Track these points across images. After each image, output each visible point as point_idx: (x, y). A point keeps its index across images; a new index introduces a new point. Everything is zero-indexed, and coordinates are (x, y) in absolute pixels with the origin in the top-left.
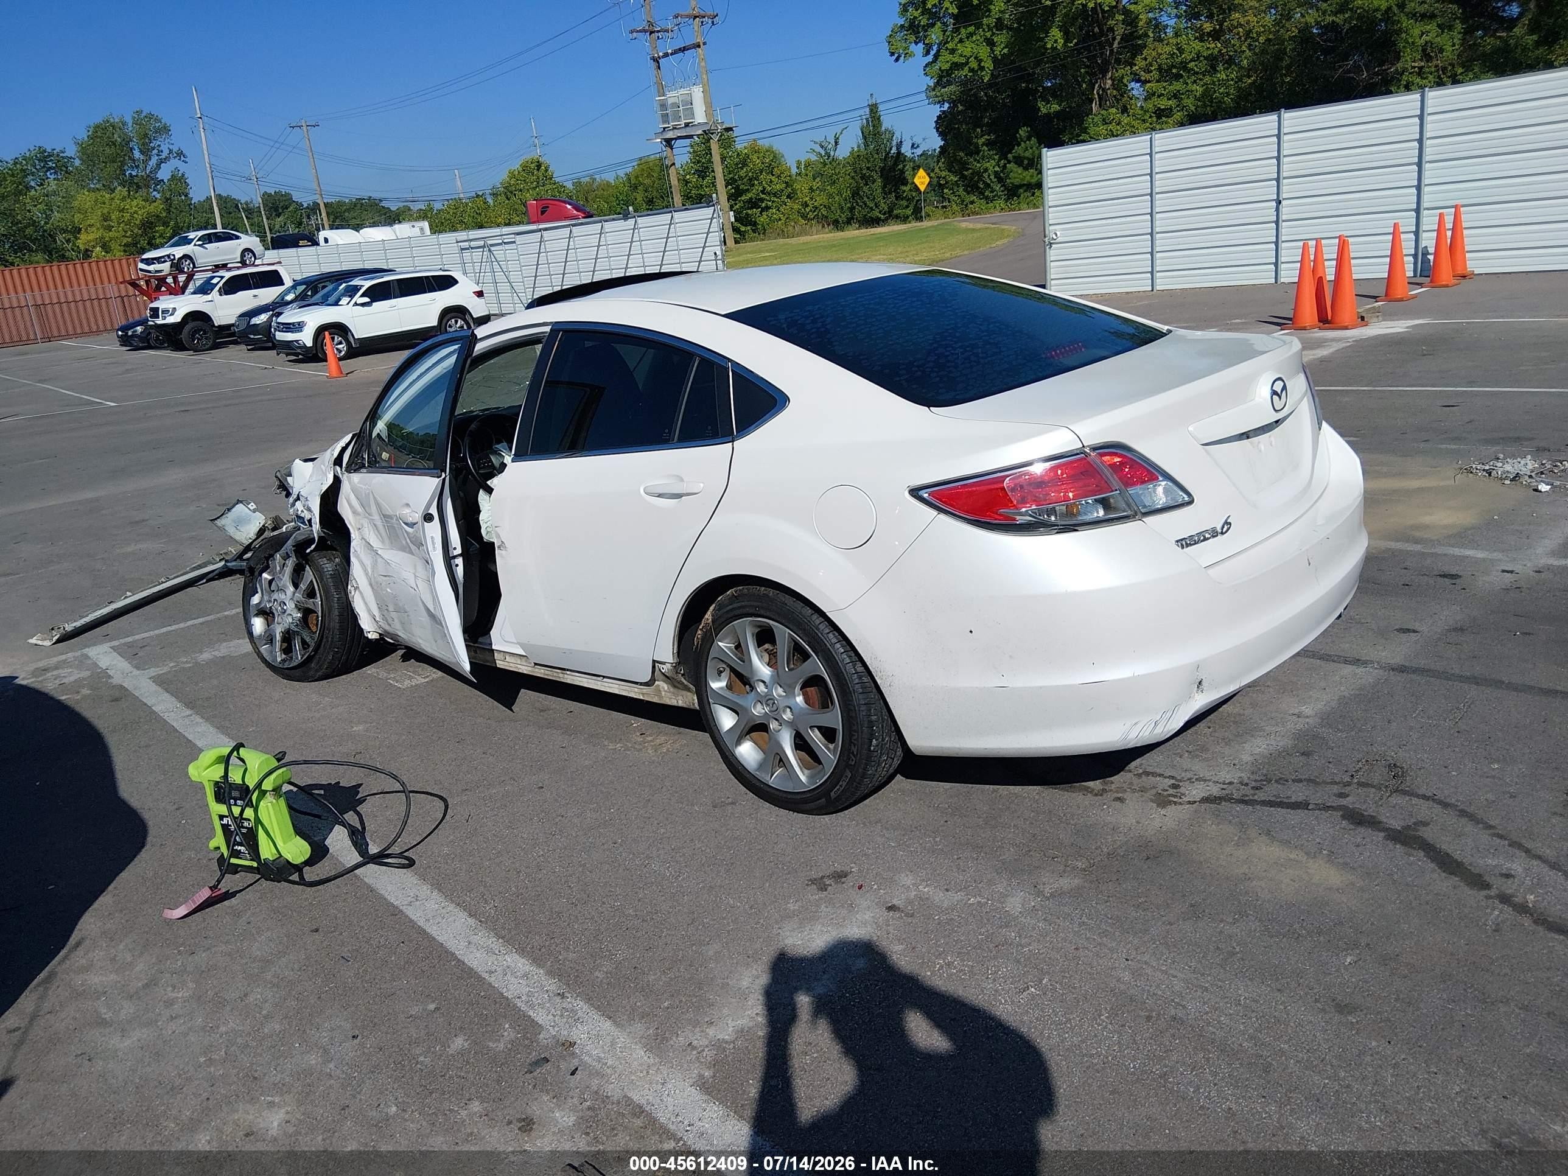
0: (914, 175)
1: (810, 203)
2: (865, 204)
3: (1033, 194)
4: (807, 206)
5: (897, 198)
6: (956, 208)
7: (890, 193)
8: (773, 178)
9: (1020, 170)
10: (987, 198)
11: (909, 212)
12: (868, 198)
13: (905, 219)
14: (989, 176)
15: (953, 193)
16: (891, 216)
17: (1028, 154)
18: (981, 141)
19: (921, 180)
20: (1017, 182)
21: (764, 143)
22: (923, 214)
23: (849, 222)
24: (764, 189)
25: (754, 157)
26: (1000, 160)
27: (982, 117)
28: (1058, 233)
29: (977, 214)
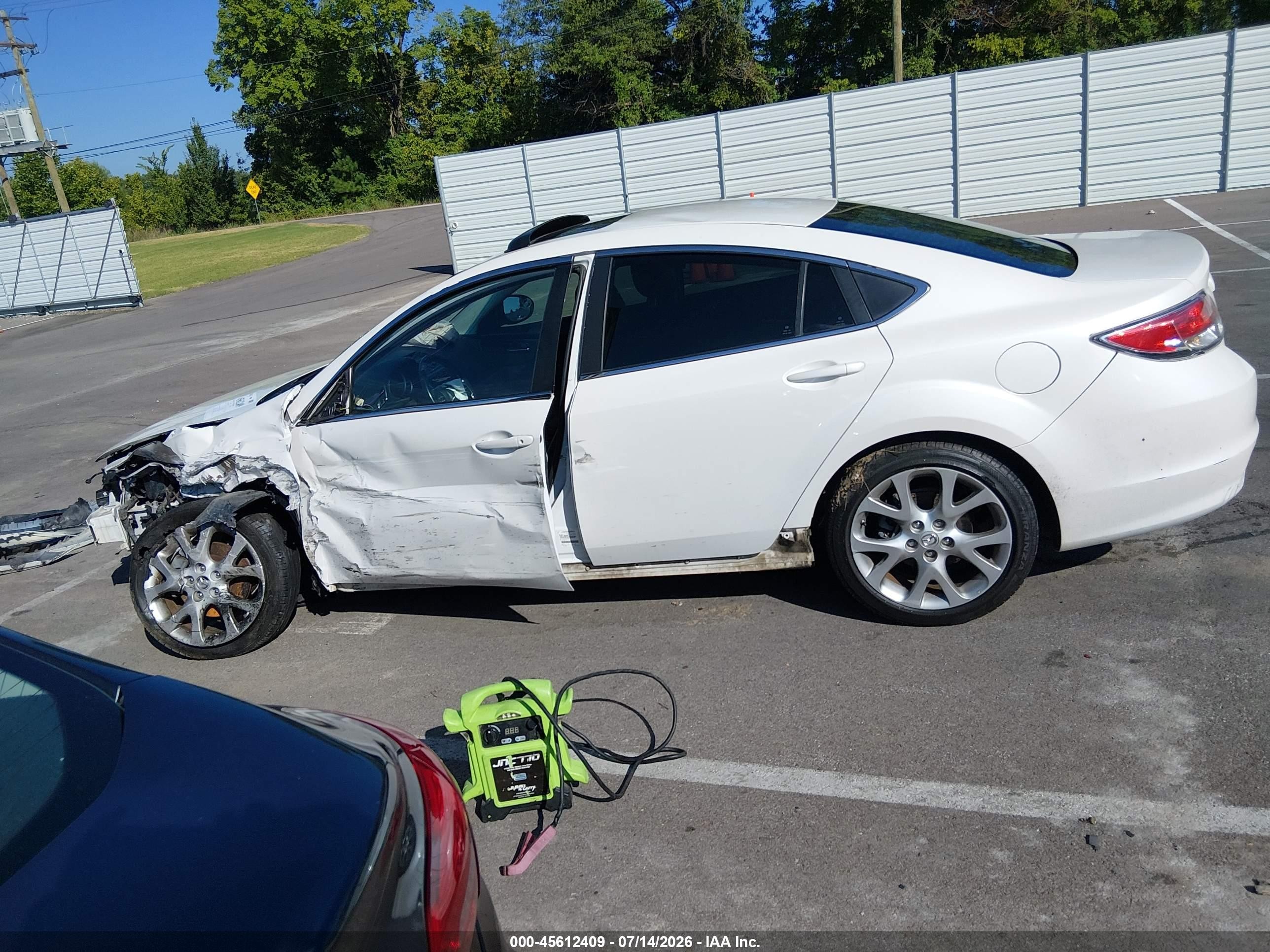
0: (245, 186)
1: (145, 211)
2: (202, 210)
3: (354, 201)
4: (143, 213)
5: (231, 204)
6: (287, 212)
7: (224, 200)
8: (102, 190)
9: (340, 182)
10: (314, 203)
11: (245, 216)
12: (204, 205)
13: (242, 223)
14: (313, 186)
15: (283, 200)
16: (227, 220)
17: (345, 168)
18: (301, 158)
19: (253, 189)
20: (340, 191)
21: (90, 161)
22: (258, 217)
23: (187, 226)
24: (95, 200)
25: (81, 173)
26: (320, 174)
27: (298, 138)
28: (457, 224)
29: (308, 217)
